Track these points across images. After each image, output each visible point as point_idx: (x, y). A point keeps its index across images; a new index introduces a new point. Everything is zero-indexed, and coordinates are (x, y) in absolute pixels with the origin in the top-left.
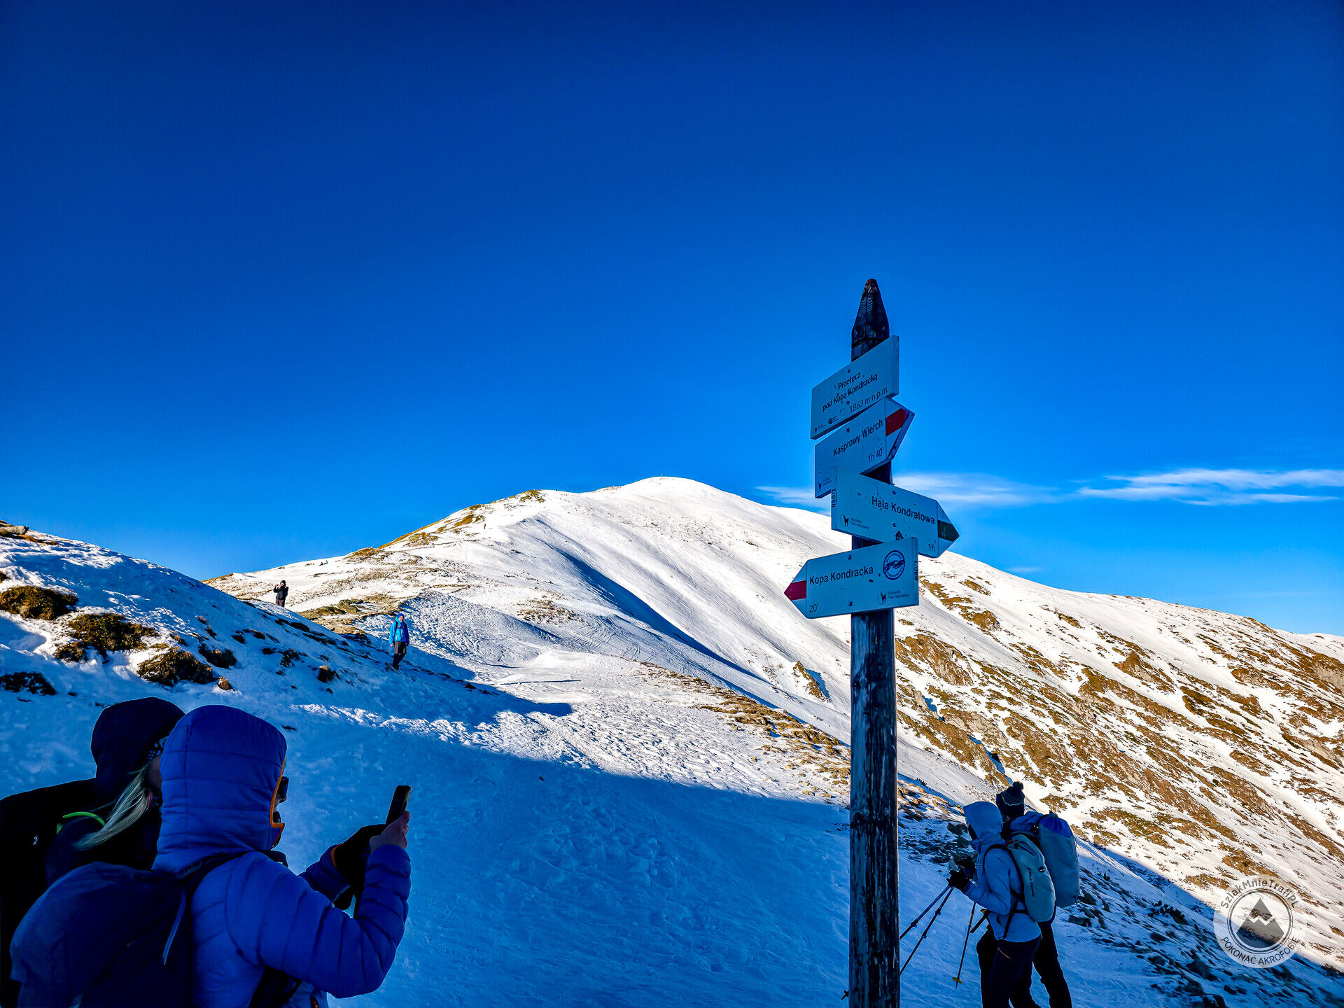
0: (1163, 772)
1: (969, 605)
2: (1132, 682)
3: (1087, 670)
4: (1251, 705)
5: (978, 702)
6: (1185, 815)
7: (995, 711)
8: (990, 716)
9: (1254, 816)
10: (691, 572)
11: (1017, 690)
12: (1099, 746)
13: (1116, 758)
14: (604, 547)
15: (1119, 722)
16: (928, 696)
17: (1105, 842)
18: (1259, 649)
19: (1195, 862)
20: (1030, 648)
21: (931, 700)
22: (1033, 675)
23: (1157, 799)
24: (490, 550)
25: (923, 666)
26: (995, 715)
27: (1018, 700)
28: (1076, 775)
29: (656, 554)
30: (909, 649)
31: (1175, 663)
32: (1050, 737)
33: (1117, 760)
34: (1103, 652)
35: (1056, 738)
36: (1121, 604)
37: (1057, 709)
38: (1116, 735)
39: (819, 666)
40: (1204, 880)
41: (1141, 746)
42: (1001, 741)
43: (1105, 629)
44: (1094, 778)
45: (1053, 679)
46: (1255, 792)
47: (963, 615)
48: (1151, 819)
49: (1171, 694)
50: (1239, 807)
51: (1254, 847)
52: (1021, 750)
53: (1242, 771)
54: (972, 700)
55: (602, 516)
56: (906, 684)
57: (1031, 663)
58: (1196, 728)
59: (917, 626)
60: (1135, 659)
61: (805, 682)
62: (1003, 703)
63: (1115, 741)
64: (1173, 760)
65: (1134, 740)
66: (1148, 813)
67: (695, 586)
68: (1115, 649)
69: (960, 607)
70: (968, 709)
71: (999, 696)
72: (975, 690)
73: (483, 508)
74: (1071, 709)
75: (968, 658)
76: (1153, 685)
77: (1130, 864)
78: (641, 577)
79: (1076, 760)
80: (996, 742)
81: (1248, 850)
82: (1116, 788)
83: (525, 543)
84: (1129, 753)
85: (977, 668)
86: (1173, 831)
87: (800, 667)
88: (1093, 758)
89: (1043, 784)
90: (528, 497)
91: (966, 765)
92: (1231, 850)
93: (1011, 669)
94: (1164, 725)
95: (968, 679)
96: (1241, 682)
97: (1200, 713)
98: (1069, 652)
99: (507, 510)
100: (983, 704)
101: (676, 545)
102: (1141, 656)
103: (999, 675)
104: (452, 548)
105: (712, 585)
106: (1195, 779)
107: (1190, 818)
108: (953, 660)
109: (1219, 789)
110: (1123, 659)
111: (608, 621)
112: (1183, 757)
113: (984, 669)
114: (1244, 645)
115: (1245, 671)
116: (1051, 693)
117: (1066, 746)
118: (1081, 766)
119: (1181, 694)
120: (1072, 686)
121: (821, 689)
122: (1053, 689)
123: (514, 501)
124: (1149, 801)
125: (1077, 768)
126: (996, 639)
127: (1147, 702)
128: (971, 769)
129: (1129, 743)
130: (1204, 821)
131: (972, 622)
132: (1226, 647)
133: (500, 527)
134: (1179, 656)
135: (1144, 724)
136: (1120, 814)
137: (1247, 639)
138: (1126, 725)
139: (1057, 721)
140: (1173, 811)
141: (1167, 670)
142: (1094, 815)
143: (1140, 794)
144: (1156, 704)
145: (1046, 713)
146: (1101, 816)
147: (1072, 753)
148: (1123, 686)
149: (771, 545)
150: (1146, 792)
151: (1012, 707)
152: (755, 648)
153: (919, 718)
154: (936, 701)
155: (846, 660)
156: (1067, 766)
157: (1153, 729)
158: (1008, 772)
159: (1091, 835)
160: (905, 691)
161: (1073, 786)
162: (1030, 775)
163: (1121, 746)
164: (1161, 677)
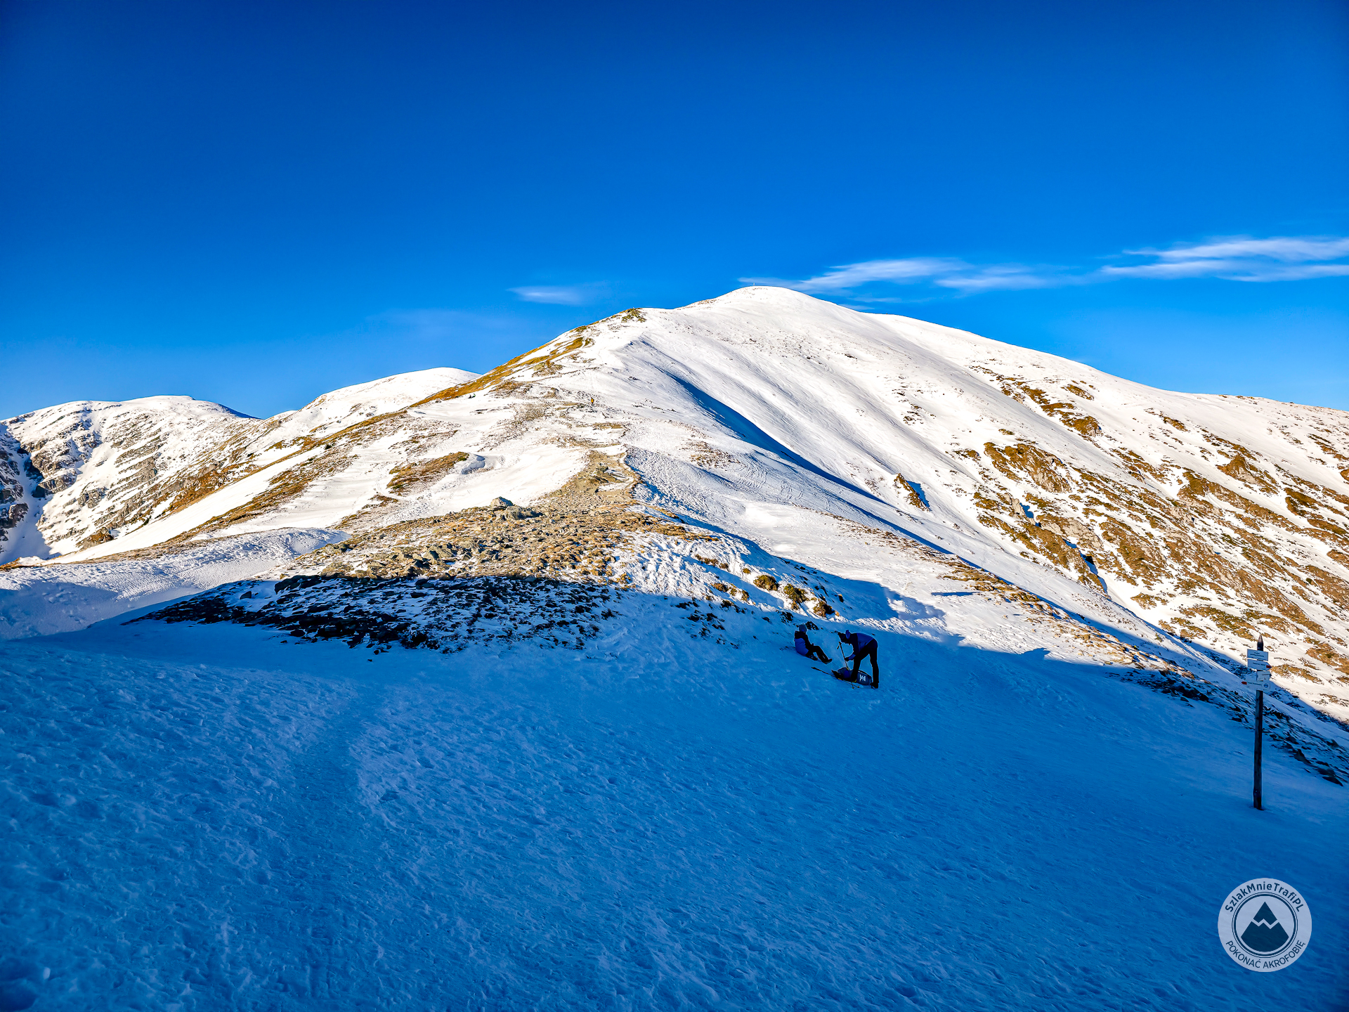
0: (1257, 572)
1: (1071, 410)
2: (1234, 485)
3: (1189, 474)
5: (1074, 508)
6: (1275, 612)
7: (1091, 516)
8: (1086, 521)
10: (792, 389)
11: (1115, 495)
12: (1194, 548)
13: (1210, 559)
14: (708, 368)
15: (1217, 525)
16: (1026, 504)
17: (1192, 636)
19: (1279, 653)
20: (1131, 453)
21: (1028, 507)
22: (1133, 480)
23: (1247, 597)
24: (609, 378)
25: (1022, 474)
26: (1092, 520)
27: (1115, 506)
28: (1169, 576)
29: (757, 372)
30: (1008, 458)
31: (1282, 465)
32: (1145, 540)
33: (1210, 562)
34: (1207, 455)
35: (1152, 541)
36: (1232, 405)
37: (1156, 514)
38: (1213, 537)
39: (919, 478)
40: (1286, 670)
41: (1237, 548)
42: (1096, 544)
43: (1211, 431)
44: (1187, 578)
45: (1153, 484)
47: (1064, 421)
48: (1239, 615)
49: (1274, 495)
50: (1329, 604)
51: (1340, 641)
52: (1116, 553)
53: (1338, 570)
54: (1068, 506)
55: (702, 334)
56: (1003, 492)
57: (1132, 468)
58: (1296, 529)
59: (1017, 435)
60: (1240, 462)
61: (906, 493)
62: (1101, 509)
63: (1211, 543)
64: (1267, 560)
65: (1231, 542)
66: (1237, 610)
67: (796, 403)
68: (1220, 452)
69: (1061, 413)
70: (1065, 515)
71: (1098, 502)
72: (1073, 497)
73: (589, 330)
74: (1169, 513)
75: (1068, 466)
76: (1256, 487)
77: (1214, 656)
78: (745, 397)
79: (1169, 562)
80: (1091, 546)
81: (1333, 643)
82: (1207, 587)
84: (1224, 555)
85: (1076, 475)
86: (1260, 626)
87: (901, 479)
88: (1188, 560)
89: (1135, 584)
90: (630, 317)
91: (1060, 567)
92: (1316, 643)
93: (1111, 475)
94: (1262, 525)
95: (1066, 486)
97: (1302, 513)
98: (1172, 455)
99: (611, 332)
100: (1080, 510)
101: (776, 362)
102: (1247, 458)
103: (1099, 482)
104: (577, 377)
105: (813, 401)
106: (1289, 578)
107: (1279, 614)
108: (1052, 468)
109: (1312, 587)
110: (1228, 461)
112: (1278, 558)
113: (1084, 476)
116: (1150, 498)
117: (1161, 549)
118: (1174, 567)
119: (1284, 495)
120: (1171, 489)
121: (921, 500)
122: (1152, 494)
123: (617, 321)
124: (1239, 599)
125: (1170, 569)
126: (1097, 445)
127: (1247, 504)
128: (1065, 571)
129: (1226, 544)
130: (1293, 617)
131: (1073, 429)
132: (1339, 447)
133: (612, 351)
134: (1286, 457)
135: (1242, 526)
136: (1210, 611)
138: (1224, 528)
139: (1154, 525)
140: (1263, 608)
141: (1273, 472)
142: (1183, 611)
143: (1231, 592)
144: (1257, 506)
145: (1143, 517)
146: (1189, 613)
147: (1166, 555)
148: (1225, 489)
149: (869, 357)
150: (1237, 591)
151: (1109, 513)
152: (857, 463)
153: (1016, 525)
154: (1033, 508)
155: (945, 470)
156: (1160, 568)
157: (1250, 530)
158: (1101, 573)
159: (1178, 629)
160: (1003, 499)
161: (1164, 585)
162: (1122, 575)
163: (1216, 548)
164: (1266, 479)
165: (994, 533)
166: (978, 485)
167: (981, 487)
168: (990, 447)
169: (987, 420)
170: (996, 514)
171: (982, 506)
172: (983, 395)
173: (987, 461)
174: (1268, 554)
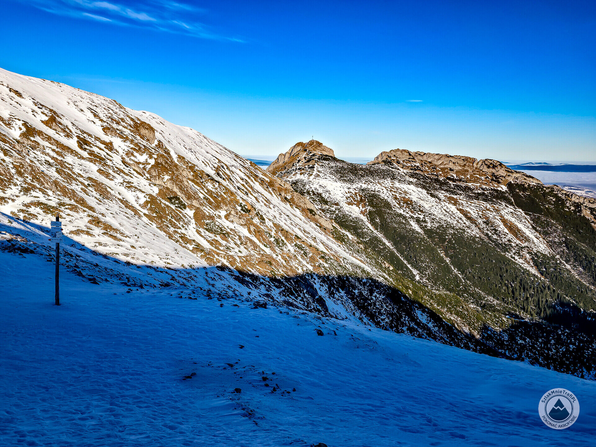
0: (63, 181)
2: (50, 132)
3: (25, 123)
4: (109, 146)
6: (73, 202)
9: (105, 200)
12: (30, 168)
13: (39, 174)
15: (42, 155)
17: (29, 218)
18: (116, 117)
19: (75, 224)
23: (59, 195)
28: (15, 185)
31: (75, 123)
33: (38, 176)
34: (36, 114)
35: (5, 164)
36: (48, 86)
37: (6, 147)
38: (40, 162)
40: (78, 232)
41: (53, 168)
43: (37, 100)
44: (26, 186)
45: (4, 129)
46: (106, 189)
48: (55, 205)
49: (71, 139)
50: (98, 196)
51: (103, 215)
53: (102, 179)
58: (82, 158)
60: (53, 119)
63: (39, 165)
64: (69, 175)
65: (49, 164)
66: (53, 203)
68: (42, 113)
74: (14, 147)
76: (62, 134)
79: (16, 176)
81: (100, 216)
82: (38, 190)
84: (46, 172)
86: (65, 210)
88: (26, 175)
92: (92, 217)
94: (66, 156)
96: (106, 134)
97: (85, 149)
98: (15, 112)
102: (57, 118)
106: (79, 184)
109: (90, 188)
110: (47, 118)
112: (74, 173)
114: (110, 115)
115: (109, 129)
117: (10, 169)
118: (18, 179)
119: (76, 139)
120: (15, 133)
122: (4, 135)
124: (54, 196)
125: (16, 181)
127: (58, 143)
129: (47, 166)
130: (81, 204)
132: (101, 115)
134: (77, 119)
135: (55, 155)
136: (39, 204)
137: (111, 111)
138: (45, 156)
139: (6, 154)
141: (70, 126)
142: (24, 205)
143: (50, 193)
144: (63, 145)
146: (28, 205)
147: (14, 172)
148: (46, 134)
150: (54, 192)
156: (10, 180)
157: (60, 158)
159: (22, 215)
161: (13, 190)
163: (42, 168)
164: (67, 130)
174: (69, 171)
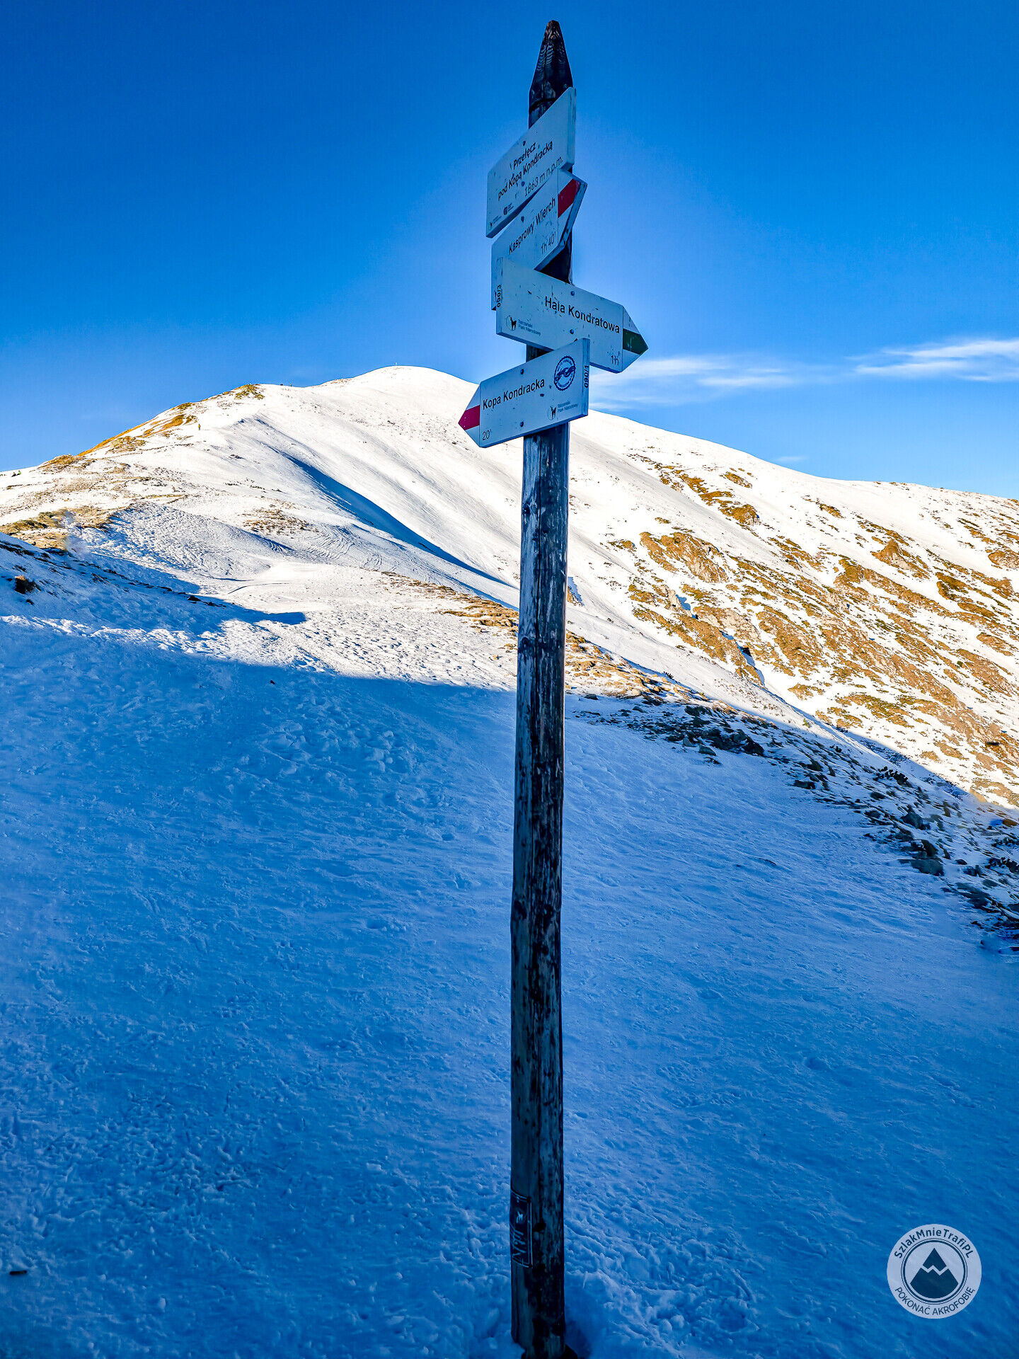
0: (910, 657)
1: (729, 499)
2: (887, 571)
3: (844, 561)
4: (1003, 587)
5: (732, 598)
6: (927, 696)
7: (748, 606)
8: (743, 611)
9: (995, 694)
10: (435, 476)
11: (773, 582)
12: (850, 635)
13: (865, 646)
14: (336, 450)
15: (871, 611)
16: (682, 595)
17: (848, 725)
20: (789, 541)
21: (685, 599)
22: (789, 568)
23: (901, 683)
25: (678, 565)
26: (749, 610)
27: (772, 594)
28: (825, 664)
29: (395, 457)
30: (664, 548)
31: (933, 549)
32: (801, 629)
33: (865, 648)
34: (862, 542)
35: (808, 629)
36: (886, 491)
37: (811, 601)
38: (868, 624)
39: (572, 571)
41: (891, 633)
42: (753, 635)
43: (865, 518)
44: (842, 666)
45: (809, 571)
46: (996, 671)
47: (722, 511)
48: (894, 702)
49: (926, 580)
50: (980, 687)
52: (773, 643)
53: (987, 652)
54: (726, 597)
55: (332, 414)
56: (660, 584)
57: (788, 556)
58: (947, 614)
59: (674, 524)
60: (894, 547)
62: (758, 598)
63: (864, 628)
64: (920, 644)
65: (885, 627)
66: (890, 698)
67: (440, 491)
68: (874, 538)
69: (720, 502)
70: (722, 606)
71: (755, 591)
72: (728, 587)
73: (194, 407)
74: (824, 601)
75: (725, 555)
76: (909, 573)
77: (869, 744)
78: (381, 483)
80: (748, 636)
82: (862, 674)
83: (246, 446)
84: (878, 641)
85: (733, 565)
86: (914, 712)
88: (843, 647)
89: (792, 675)
90: (245, 393)
91: (717, 660)
93: (769, 565)
94: (916, 611)
95: (723, 575)
96: (997, 566)
97: (953, 598)
98: (828, 542)
99: (220, 409)
100: (738, 600)
101: (417, 446)
102: (900, 544)
103: (755, 570)
104: (163, 454)
105: (457, 489)
106: (941, 662)
107: (931, 699)
108: (709, 557)
109: (963, 670)
110: (881, 547)
111: (345, 531)
112: (931, 642)
113: (740, 565)
114: (1004, 528)
115: (1002, 554)
116: (806, 585)
117: (818, 637)
118: (830, 655)
119: (935, 579)
120: (827, 577)
121: (573, 593)
122: (809, 581)
123: (229, 398)
124: (893, 684)
125: (826, 658)
126: (755, 534)
127: (900, 589)
128: (722, 664)
129: (880, 630)
130: (944, 700)
131: (731, 518)
132: (987, 531)
133: (218, 430)
134: (937, 542)
135: (895, 610)
136: (865, 698)
137: (1006, 521)
138: (878, 614)
139: (810, 613)
140: (916, 693)
141: (925, 557)
142: (839, 700)
143: (885, 678)
144: (910, 592)
145: (800, 605)
146: (845, 701)
147: (823, 643)
148: (880, 576)
150: (892, 677)
151: (766, 602)
152: (504, 556)
153: (672, 618)
154: (690, 600)
155: (598, 561)
156: (816, 656)
157: (903, 616)
158: (758, 665)
159: (834, 719)
160: (659, 591)
161: (821, 675)
162: (779, 666)
163: (871, 634)
164: (918, 564)
165: (649, 627)
166: (633, 577)
167: (636, 579)
168: (646, 536)
169: (643, 509)
170: (652, 607)
171: (637, 599)
172: (638, 483)
173: (642, 552)
174: (921, 639)
